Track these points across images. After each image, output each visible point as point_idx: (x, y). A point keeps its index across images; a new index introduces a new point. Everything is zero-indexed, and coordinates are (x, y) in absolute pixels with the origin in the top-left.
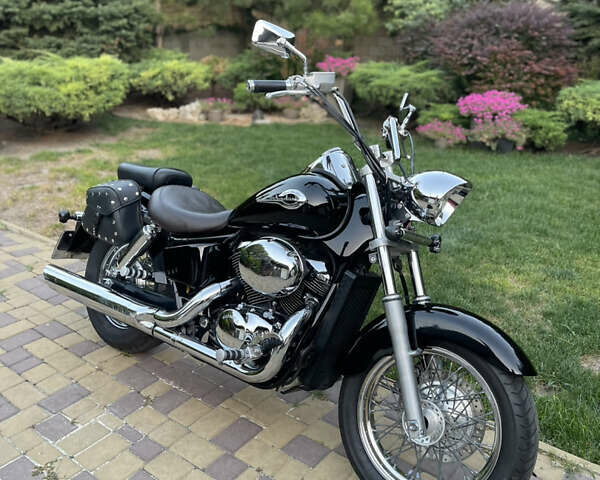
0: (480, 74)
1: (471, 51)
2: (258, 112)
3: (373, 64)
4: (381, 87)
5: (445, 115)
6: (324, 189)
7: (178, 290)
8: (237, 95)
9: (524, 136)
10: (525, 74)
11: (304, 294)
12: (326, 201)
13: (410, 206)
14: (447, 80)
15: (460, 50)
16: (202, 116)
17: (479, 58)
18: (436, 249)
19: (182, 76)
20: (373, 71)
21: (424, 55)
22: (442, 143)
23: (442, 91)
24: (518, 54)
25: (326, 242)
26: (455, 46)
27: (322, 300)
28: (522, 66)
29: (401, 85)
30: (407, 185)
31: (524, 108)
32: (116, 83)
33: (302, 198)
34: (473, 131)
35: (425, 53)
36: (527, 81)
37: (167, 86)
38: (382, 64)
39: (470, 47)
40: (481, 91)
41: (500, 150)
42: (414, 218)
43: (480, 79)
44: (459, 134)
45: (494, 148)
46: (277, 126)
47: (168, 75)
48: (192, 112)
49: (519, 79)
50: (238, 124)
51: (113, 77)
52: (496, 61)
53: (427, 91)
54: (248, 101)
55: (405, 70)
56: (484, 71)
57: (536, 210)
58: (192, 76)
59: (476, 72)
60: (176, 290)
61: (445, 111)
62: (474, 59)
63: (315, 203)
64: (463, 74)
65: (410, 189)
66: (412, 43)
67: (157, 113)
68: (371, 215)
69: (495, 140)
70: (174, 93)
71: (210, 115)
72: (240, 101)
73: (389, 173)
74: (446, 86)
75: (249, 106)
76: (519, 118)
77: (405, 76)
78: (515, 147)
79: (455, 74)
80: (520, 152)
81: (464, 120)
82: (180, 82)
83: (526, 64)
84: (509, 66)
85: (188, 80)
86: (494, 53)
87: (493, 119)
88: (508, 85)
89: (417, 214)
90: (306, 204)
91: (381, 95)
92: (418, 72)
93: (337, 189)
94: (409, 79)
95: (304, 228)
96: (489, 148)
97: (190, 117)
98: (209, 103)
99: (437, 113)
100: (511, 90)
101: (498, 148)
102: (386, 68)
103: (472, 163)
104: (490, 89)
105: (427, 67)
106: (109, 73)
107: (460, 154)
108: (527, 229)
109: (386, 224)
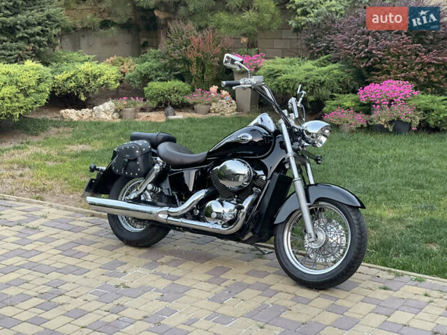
0: (378, 66)
1: (367, 46)
2: (170, 109)
3: (278, 59)
4: (287, 81)
5: (348, 104)
6: (261, 133)
7: (179, 198)
8: (148, 94)
9: (418, 119)
10: (417, 64)
11: (253, 187)
12: (262, 139)
13: (304, 138)
14: (349, 72)
15: (357, 44)
16: (115, 115)
17: (374, 52)
18: (320, 162)
19: (95, 77)
20: (280, 67)
21: (326, 50)
22: (346, 128)
23: (344, 82)
24: (409, 46)
25: (262, 160)
26: (353, 41)
27: (262, 190)
28: (413, 57)
29: (306, 78)
30: (301, 128)
31: (418, 93)
32: (42, 86)
33: (250, 138)
34: (373, 116)
35: (328, 48)
36: (418, 70)
37: (80, 87)
38: (287, 59)
39: (366, 43)
40: (379, 82)
41: (396, 131)
42: (306, 144)
43: (378, 70)
44: (361, 119)
45: (391, 130)
46: (191, 120)
47: (81, 77)
48: (105, 111)
49: (412, 69)
50: (153, 120)
51: (40, 81)
52: (390, 54)
53: (330, 82)
54: (160, 99)
55: (309, 64)
56: (380, 63)
57: (418, 172)
58: (105, 77)
59: (374, 64)
60: (177, 198)
61: (348, 100)
62: (370, 52)
63: (257, 140)
64: (362, 66)
65: (303, 130)
66: (315, 39)
67: (71, 114)
68: (285, 144)
69: (391, 122)
70: (86, 94)
71: (124, 113)
72: (151, 98)
73: (293, 123)
74: (347, 77)
75: (160, 103)
76: (412, 103)
77: (309, 70)
78: (410, 128)
79: (355, 67)
80: (415, 131)
81: (364, 107)
82: (92, 83)
83: (417, 55)
84: (401, 58)
85: (100, 81)
86: (388, 47)
87: (389, 105)
88: (403, 75)
89: (307, 142)
90: (251, 141)
91: (288, 88)
92: (322, 66)
93: (267, 133)
94: (313, 73)
95: (251, 153)
96: (387, 130)
97: (103, 116)
98: (124, 102)
99: (340, 102)
100: (405, 79)
101: (394, 129)
102: (291, 63)
103: (371, 142)
104: (387, 79)
105: (329, 60)
106: (37, 77)
107: (361, 136)
108: (407, 184)
109: (292, 144)
